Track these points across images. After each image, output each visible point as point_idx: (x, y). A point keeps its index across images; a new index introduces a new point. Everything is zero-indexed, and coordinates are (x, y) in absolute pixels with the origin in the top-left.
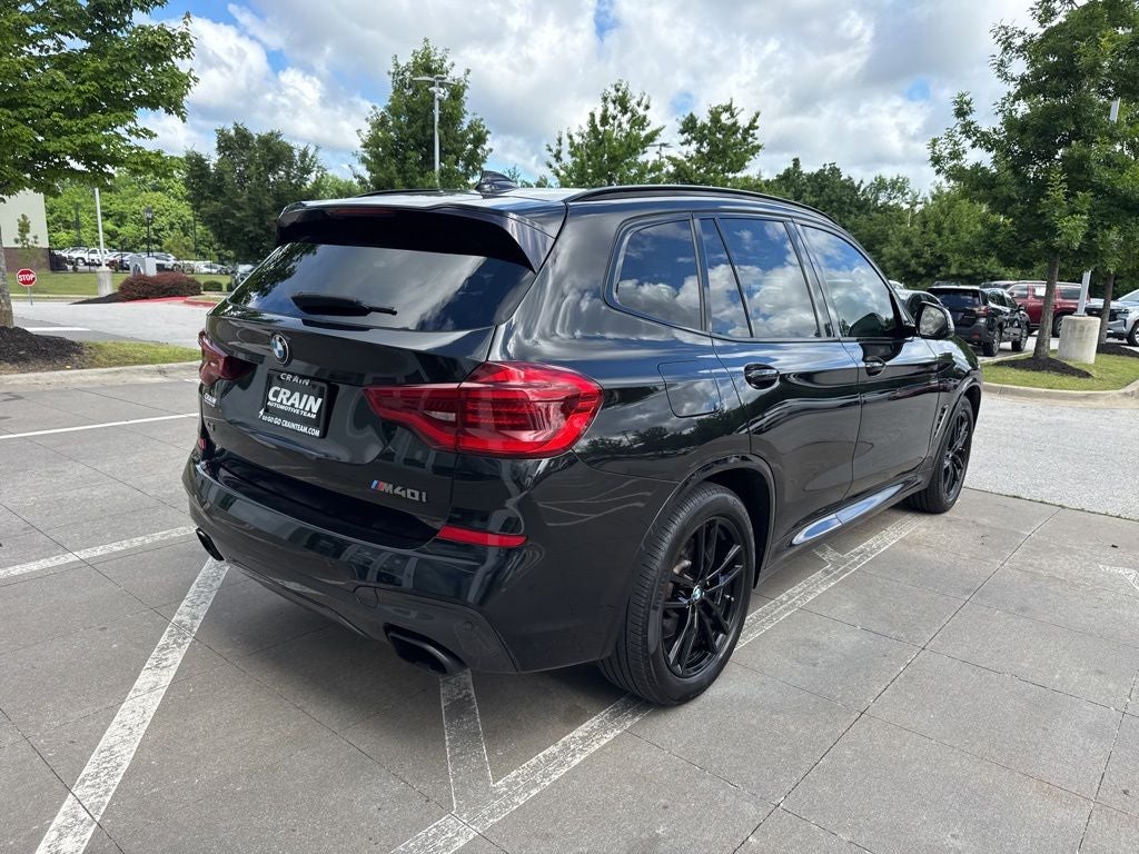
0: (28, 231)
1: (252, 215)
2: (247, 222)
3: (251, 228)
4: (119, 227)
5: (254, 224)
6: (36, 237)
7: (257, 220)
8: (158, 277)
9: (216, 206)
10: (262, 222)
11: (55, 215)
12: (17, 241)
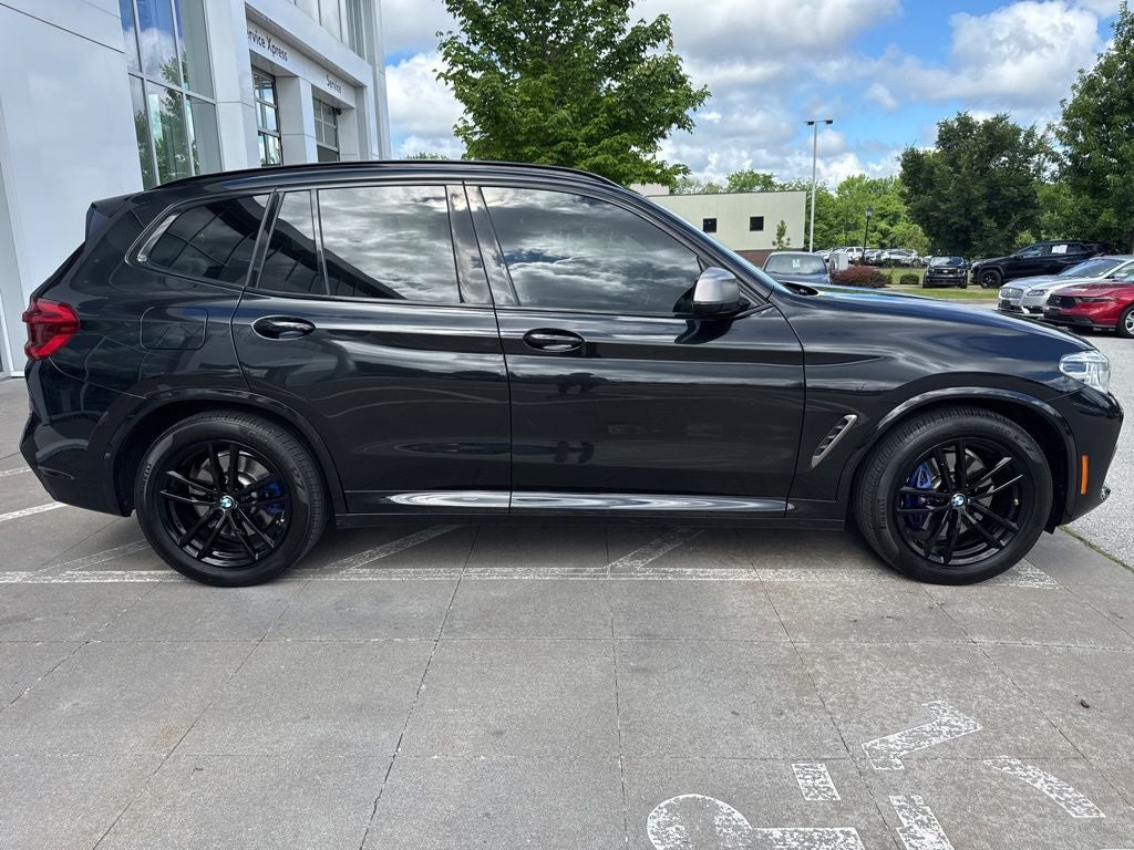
0: (783, 234)
1: (959, 206)
2: (951, 213)
3: (955, 219)
4: (892, 225)
5: (960, 216)
6: (789, 240)
7: (963, 211)
8: (849, 268)
9: (926, 199)
10: (968, 212)
11: (839, 219)
12: (774, 244)
